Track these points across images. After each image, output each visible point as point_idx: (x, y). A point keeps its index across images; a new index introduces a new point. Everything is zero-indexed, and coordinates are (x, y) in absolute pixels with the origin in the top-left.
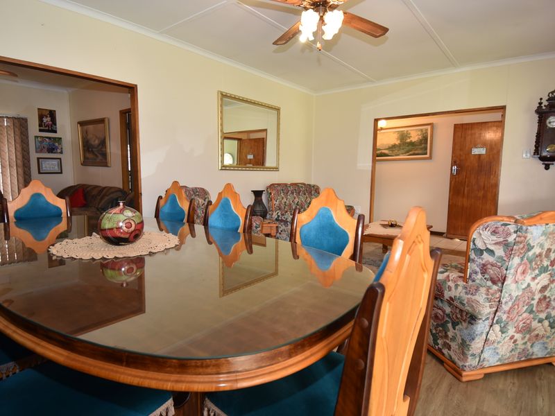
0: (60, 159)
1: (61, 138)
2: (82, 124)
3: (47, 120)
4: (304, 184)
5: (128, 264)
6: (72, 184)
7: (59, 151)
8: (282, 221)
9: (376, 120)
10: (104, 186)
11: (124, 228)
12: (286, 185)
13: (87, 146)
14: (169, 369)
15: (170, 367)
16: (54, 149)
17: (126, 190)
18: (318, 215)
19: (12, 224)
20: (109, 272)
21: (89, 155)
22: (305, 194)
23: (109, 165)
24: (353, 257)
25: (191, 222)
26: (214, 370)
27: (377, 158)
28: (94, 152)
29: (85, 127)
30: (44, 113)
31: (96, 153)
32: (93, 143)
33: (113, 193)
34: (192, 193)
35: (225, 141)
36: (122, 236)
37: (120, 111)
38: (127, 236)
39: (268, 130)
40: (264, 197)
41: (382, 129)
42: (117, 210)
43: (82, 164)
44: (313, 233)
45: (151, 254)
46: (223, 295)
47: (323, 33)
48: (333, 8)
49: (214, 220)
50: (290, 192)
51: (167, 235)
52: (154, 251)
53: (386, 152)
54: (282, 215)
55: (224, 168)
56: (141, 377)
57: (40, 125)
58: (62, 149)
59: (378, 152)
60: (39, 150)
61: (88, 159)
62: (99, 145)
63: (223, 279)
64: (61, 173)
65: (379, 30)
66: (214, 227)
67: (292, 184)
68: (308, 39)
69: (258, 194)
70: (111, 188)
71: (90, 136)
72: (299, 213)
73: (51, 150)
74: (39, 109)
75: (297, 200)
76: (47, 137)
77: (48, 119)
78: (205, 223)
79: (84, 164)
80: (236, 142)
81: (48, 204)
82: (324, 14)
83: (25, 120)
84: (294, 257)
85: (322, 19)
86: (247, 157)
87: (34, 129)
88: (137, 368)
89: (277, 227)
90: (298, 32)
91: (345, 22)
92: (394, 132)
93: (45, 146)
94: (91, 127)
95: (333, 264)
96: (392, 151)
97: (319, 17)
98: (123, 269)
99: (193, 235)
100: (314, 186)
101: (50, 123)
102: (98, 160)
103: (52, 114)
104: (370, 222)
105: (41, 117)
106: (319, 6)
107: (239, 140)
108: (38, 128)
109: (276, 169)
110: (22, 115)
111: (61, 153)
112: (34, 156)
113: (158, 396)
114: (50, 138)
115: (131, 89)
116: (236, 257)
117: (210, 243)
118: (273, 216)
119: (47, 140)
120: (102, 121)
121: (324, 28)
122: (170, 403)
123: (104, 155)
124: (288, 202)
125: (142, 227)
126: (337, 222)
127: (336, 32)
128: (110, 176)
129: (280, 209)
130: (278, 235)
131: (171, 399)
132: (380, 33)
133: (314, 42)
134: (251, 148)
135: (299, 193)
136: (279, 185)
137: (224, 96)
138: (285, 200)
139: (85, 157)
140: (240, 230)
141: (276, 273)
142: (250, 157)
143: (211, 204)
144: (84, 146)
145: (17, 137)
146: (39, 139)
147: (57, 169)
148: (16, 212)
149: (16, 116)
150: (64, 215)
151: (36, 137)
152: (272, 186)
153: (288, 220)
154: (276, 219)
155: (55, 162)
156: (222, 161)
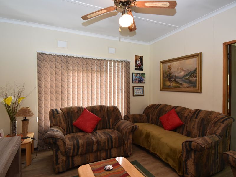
0: (143, 86)
1: (145, 74)
2: (164, 62)
3: (139, 62)
7: (144, 81)
13: (168, 77)
16: (141, 80)
23: (199, 91)
30: (138, 58)
32: (176, 75)
43: (161, 90)
57: (135, 66)
58: (145, 80)
61: (168, 86)
62: (186, 75)
64: (144, 95)
71: (174, 69)
73: (140, 81)
74: (135, 56)
76: (138, 73)
79: (163, 90)
83: (129, 63)
93: (137, 79)
94: (175, 63)
101: (140, 64)
103: (141, 58)
105: (136, 61)
108: (134, 68)
110: (128, 60)
111: (145, 83)
112: (132, 85)
114: (140, 74)
119: (139, 75)
145: (125, 74)
146: (135, 75)
147: (141, 93)
149: (125, 61)
151: (133, 73)
155: (141, 89)
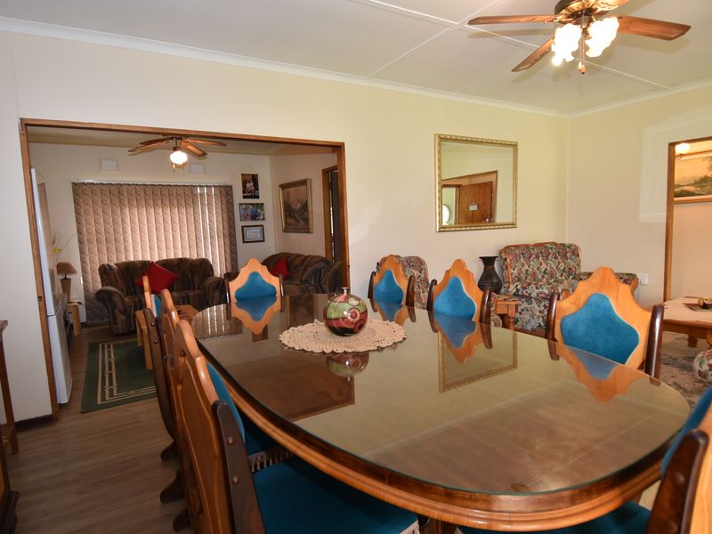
0: (263, 226)
1: (263, 204)
2: (283, 187)
3: (250, 185)
4: (555, 244)
5: (353, 357)
6: (274, 252)
7: (261, 217)
8: (523, 296)
9: (672, 145)
10: (306, 254)
11: (349, 318)
12: (527, 246)
13: (289, 211)
14: (434, 496)
15: (436, 493)
16: (257, 216)
17: (329, 258)
18: (587, 303)
19: (233, 305)
20: (335, 366)
21: (291, 221)
22: (556, 258)
23: (311, 231)
24: (646, 366)
25: (410, 304)
26: (484, 506)
27: (676, 199)
28: (296, 217)
29: (287, 190)
30: (248, 178)
31: (298, 218)
32: (294, 207)
33: (316, 263)
34: (406, 264)
35: (444, 190)
36: (348, 327)
37: (323, 171)
38: (352, 327)
39: (499, 173)
40: (496, 265)
41: (681, 155)
42: (341, 298)
43: (284, 231)
44: (581, 329)
45: (380, 349)
46: (444, 390)
47: (587, 48)
48: (602, 14)
49: (441, 304)
50: (534, 256)
51: (390, 323)
52: (383, 345)
53: (691, 189)
54: (524, 288)
55: (443, 229)
56: (406, 499)
57: (244, 192)
58: (264, 215)
59: (676, 190)
60: (243, 218)
61: (289, 224)
62: (301, 209)
63: (444, 369)
64: (263, 241)
65: (675, 30)
66: (442, 314)
67: (537, 245)
68: (564, 60)
69: (488, 261)
70: (314, 257)
71: (292, 200)
72: (558, 299)
73: (254, 217)
74: (242, 175)
75: (544, 267)
76: (250, 204)
77: (251, 183)
78: (429, 307)
79: (286, 230)
80: (454, 189)
81: (264, 282)
82: (588, 26)
83: (231, 187)
84: (552, 358)
85: (585, 33)
86: (468, 208)
87: (238, 197)
88: (399, 489)
89: (516, 306)
90: (547, 53)
91: (620, 30)
92: (705, 159)
93: (249, 213)
94: (292, 190)
95: (612, 372)
96: (702, 187)
97: (581, 31)
98: (347, 363)
99: (413, 319)
100: (569, 246)
101: (253, 188)
102: (299, 226)
103: (254, 178)
104: (665, 300)
105: (244, 183)
106: (580, 16)
107: (458, 186)
108: (242, 195)
109: (513, 225)
110: (228, 183)
111: (264, 219)
112: (239, 224)
113: (405, 516)
114: (253, 204)
115: (338, 149)
116: (469, 351)
117: (435, 330)
118: (510, 290)
119: (251, 207)
120: (304, 182)
121: (587, 42)
122: (415, 525)
123: (306, 220)
124: (530, 270)
125: (366, 316)
126: (618, 314)
127: (607, 44)
128: (312, 244)
129: (519, 280)
130: (518, 315)
131: (417, 522)
132: (677, 33)
133: (574, 63)
134: (474, 196)
135: (547, 257)
136: (517, 247)
137: (442, 139)
138: (526, 267)
139: (287, 224)
140: (475, 318)
141: (514, 365)
142: (473, 208)
143: (436, 284)
144: (285, 211)
145: (224, 206)
146: (243, 206)
147: (259, 237)
148: (237, 292)
149: (222, 184)
150: (278, 295)
151: (241, 204)
152: (507, 249)
153: (532, 296)
154: (515, 294)
155: (258, 230)
156: (441, 221)
